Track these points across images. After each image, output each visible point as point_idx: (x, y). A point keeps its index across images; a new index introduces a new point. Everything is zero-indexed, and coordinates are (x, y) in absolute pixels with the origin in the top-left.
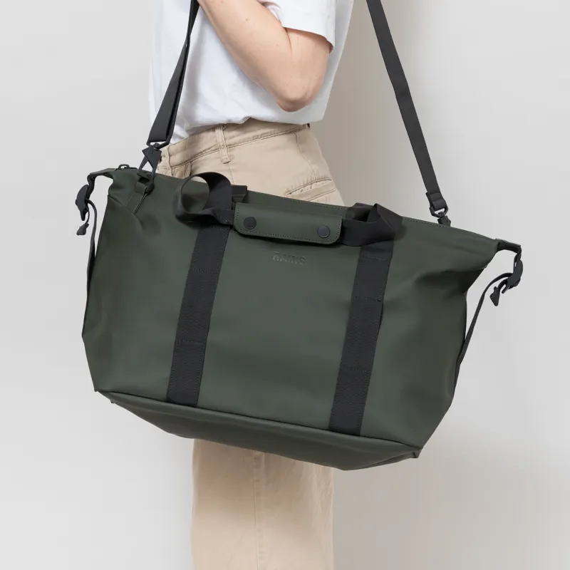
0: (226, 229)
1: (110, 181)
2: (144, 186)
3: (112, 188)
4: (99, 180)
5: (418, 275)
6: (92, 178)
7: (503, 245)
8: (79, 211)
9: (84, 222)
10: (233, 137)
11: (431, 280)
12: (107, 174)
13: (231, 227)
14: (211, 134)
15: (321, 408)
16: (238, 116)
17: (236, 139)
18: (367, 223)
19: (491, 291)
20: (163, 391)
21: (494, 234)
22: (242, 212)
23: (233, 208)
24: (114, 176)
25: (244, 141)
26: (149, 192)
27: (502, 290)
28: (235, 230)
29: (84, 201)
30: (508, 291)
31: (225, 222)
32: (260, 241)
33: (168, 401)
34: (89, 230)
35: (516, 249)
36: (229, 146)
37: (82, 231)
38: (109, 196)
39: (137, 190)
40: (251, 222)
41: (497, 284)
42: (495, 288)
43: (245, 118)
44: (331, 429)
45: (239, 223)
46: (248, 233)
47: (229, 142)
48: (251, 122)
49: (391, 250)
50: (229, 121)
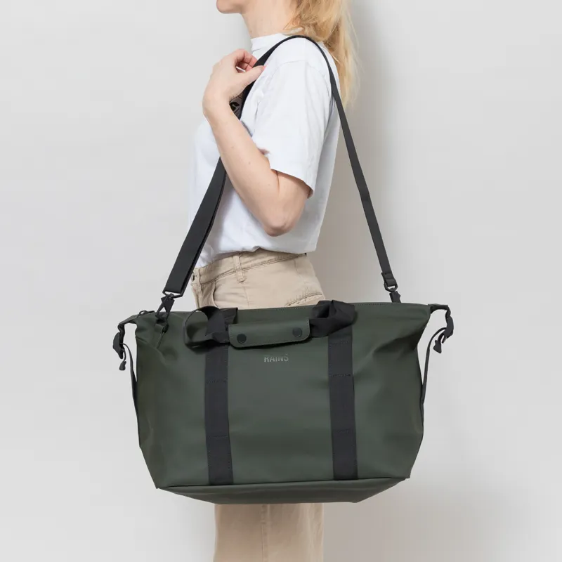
0: (226, 346)
1: (134, 326)
2: (161, 327)
3: (137, 331)
4: (127, 326)
5: (375, 348)
6: (121, 327)
7: (434, 308)
8: (117, 354)
9: (123, 360)
10: (247, 262)
11: (386, 348)
12: (131, 321)
13: (229, 344)
14: (230, 259)
15: (324, 465)
16: (250, 245)
17: (249, 264)
18: (328, 318)
19: (433, 344)
20: (205, 477)
21: (426, 301)
22: (234, 330)
23: (227, 329)
24: (137, 321)
25: (255, 265)
26: (165, 331)
27: (442, 340)
28: (232, 346)
29: (119, 345)
30: (447, 340)
31: (223, 341)
32: (252, 350)
33: (211, 484)
34: (128, 366)
35: (445, 307)
36: (244, 269)
37: (123, 367)
38: (136, 337)
39: (157, 330)
40: (242, 338)
41: (436, 338)
42: (436, 341)
43: (256, 247)
44: (336, 479)
45: (233, 340)
46: (242, 346)
47: (243, 266)
48: (260, 250)
49: (350, 334)
50: (243, 249)
